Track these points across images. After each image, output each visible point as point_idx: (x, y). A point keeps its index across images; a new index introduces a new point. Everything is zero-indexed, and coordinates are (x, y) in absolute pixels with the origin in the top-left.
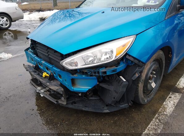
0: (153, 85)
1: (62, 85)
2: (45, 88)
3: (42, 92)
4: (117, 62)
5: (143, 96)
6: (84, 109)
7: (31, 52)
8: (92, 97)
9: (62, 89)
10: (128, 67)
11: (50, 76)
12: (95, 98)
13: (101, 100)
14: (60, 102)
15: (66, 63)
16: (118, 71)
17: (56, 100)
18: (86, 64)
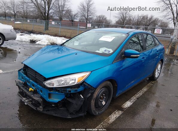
0: (104, 103)
1: (41, 97)
2: (29, 99)
3: (26, 101)
4: (78, 86)
5: (94, 109)
6: (54, 115)
7: (22, 72)
8: (61, 108)
9: (41, 100)
10: (85, 89)
11: (35, 90)
12: (64, 109)
13: (68, 110)
14: (38, 109)
15: (47, 83)
16: (78, 91)
17: (36, 108)
18: (59, 85)
